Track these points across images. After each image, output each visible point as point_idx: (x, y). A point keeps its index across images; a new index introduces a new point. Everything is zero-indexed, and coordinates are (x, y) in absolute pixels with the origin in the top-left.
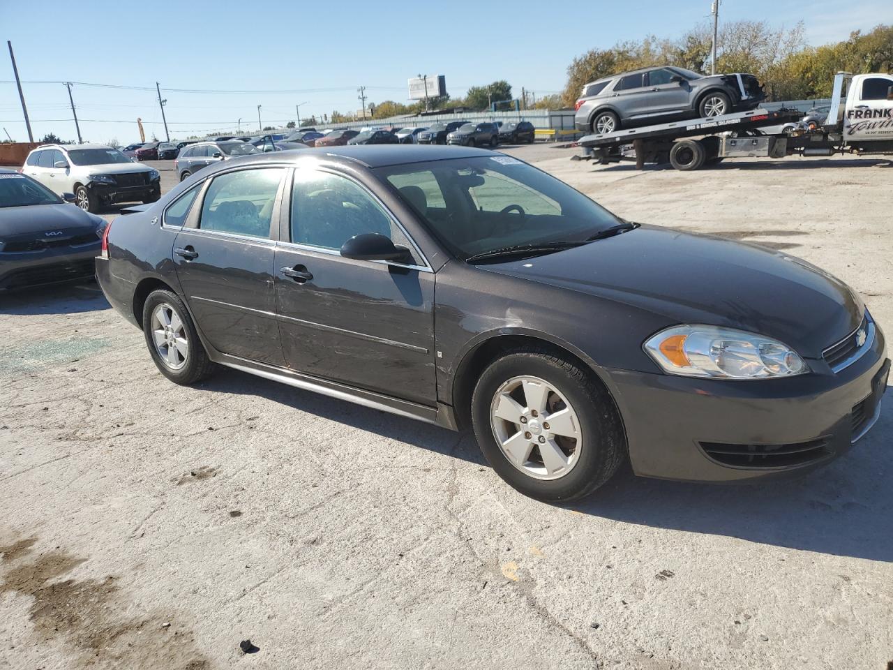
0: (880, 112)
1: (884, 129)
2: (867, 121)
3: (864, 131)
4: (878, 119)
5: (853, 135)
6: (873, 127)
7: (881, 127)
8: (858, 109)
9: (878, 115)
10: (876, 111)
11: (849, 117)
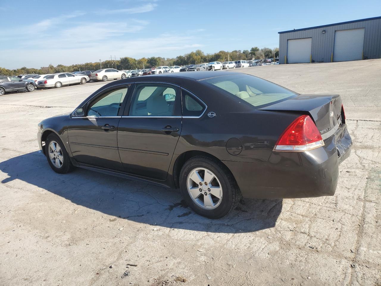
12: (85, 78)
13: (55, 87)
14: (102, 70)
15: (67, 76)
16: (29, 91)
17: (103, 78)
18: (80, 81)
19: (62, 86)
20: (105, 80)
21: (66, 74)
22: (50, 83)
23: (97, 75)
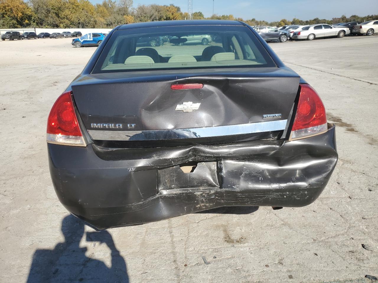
12: (344, 31)
13: (308, 39)
14: (371, 22)
15: (323, 28)
16: (281, 42)
17: (368, 31)
18: (337, 34)
19: (315, 38)
20: (370, 34)
21: (323, 25)
22: (304, 34)
23: (361, 27)
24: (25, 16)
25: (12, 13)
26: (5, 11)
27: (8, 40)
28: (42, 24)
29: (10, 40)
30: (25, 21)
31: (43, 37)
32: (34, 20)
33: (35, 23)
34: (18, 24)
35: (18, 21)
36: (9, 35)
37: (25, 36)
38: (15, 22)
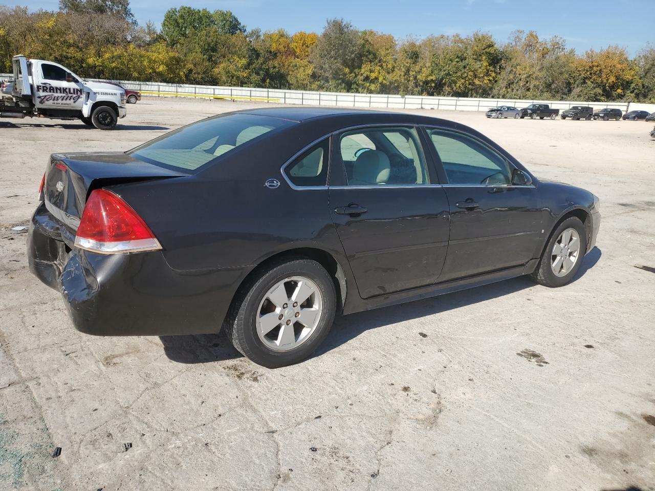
0: (60, 89)
1: (64, 102)
2: (52, 95)
3: (51, 102)
4: (59, 94)
5: (44, 104)
6: (57, 100)
7: (62, 100)
8: (44, 85)
9: (58, 91)
10: (57, 88)
11: (38, 91)
24: (619, 82)
25: (600, 77)
26: (591, 74)
27: (570, 118)
28: (645, 96)
29: (573, 119)
30: (616, 91)
31: (634, 119)
32: (634, 88)
33: (633, 95)
34: (603, 95)
35: (604, 90)
36: (573, 112)
37: (601, 115)
38: (599, 91)
